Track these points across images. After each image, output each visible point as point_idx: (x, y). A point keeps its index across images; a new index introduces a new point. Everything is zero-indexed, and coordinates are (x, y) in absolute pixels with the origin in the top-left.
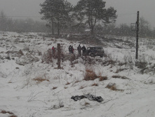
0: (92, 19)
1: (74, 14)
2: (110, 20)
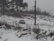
0: (18, 7)
1: (10, 5)
2: (25, 8)
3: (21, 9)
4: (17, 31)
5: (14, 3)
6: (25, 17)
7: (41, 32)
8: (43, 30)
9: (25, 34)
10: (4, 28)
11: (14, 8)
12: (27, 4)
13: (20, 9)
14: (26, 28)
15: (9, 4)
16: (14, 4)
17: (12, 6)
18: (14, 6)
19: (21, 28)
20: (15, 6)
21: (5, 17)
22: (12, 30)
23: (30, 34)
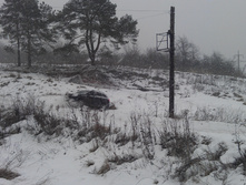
0: (91, 37)
1: (58, 28)
2: (125, 39)
3: (108, 43)
4: (90, 145)
5: (74, 22)
6: (124, 82)
7: (199, 151)
8: (207, 142)
9: (124, 160)
10: (30, 130)
11: (76, 41)
12: (136, 23)
13: (102, 45)
14: (129, 132)
15: (51, 26)
16: (75, 26)
17: (67, 31)
18: (74, 33)
19: (109, 131)
20: (78, 31)
21: (37, 82)
22: (68, 142)
23: (151, 157)
